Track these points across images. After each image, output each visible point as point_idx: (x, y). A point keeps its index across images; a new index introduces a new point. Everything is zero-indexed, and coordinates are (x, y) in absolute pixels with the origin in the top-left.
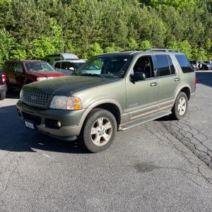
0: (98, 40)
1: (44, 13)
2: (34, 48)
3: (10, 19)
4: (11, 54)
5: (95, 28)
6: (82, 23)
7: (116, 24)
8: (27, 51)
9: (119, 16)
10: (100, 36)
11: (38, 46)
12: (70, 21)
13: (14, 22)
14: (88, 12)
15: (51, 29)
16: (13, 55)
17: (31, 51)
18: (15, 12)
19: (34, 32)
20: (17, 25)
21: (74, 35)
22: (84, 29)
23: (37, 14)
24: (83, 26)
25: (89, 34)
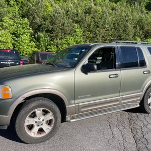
0: (109, 38)
1: (72, 21)
2: (62, 44)
3: (48, 25)
4: (47, 49)
5: (108, 30)
6: (98, 27)
7: (125, 27)
8: (57, 47)
9: (127, 21)
10: (111, 35)
11: (64, 43)
12: (89, 25)
13: (51, 27)
14: (103, 18)
15: (75, 31)
16: (48, 49)
17: (60, 47)
18: (52, 21)
19: (63, 34)
20: (52, 29)
21: (91, 36)
22: (99, 31)
23: (66, 21)
24: (98, 29)
25: (102, 34)
